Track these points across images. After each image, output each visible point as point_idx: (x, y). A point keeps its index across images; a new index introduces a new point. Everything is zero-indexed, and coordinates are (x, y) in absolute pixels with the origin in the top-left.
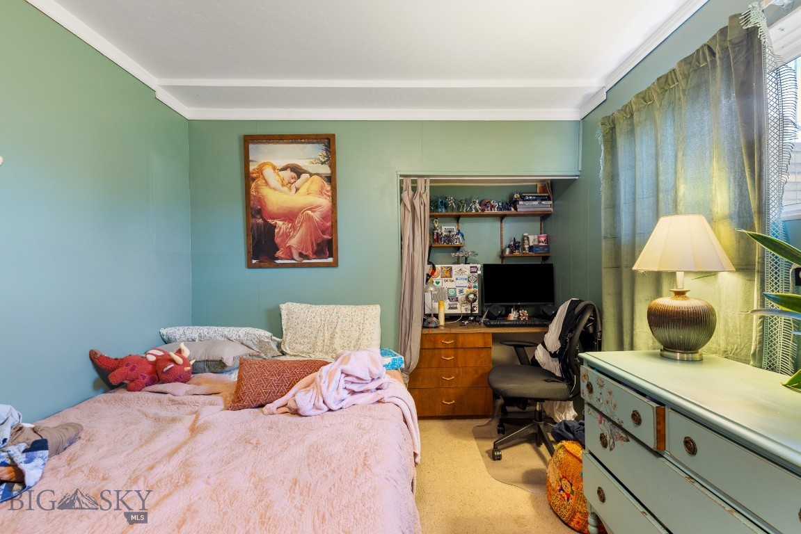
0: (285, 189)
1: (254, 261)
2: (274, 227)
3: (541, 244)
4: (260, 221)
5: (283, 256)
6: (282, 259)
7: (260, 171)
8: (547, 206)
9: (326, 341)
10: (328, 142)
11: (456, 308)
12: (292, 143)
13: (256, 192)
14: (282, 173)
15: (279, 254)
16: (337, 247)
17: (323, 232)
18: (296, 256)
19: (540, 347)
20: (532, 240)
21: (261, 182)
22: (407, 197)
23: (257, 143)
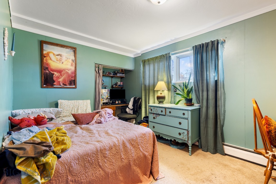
0: (58, 62)
1: (44, 86)
2: (53, 74)
3: (121, 84)
4: (48, 72)
5: (57, 84)
6: (56, 85)
7: (48, 54)
8: (123, 75)
9: (75, 111)
10: (74, 49)
11: (104, 101)
12: (61, 47)
13: (46, 61)
14: (57, 56)
15: (55, 83)
16: (76, 82)
17: (72, 77)
18: (62, 84)
19: (127, 108)
20: (119, 83)
21: (48, 58)
22: (97, 69)
23: (47, 44)
